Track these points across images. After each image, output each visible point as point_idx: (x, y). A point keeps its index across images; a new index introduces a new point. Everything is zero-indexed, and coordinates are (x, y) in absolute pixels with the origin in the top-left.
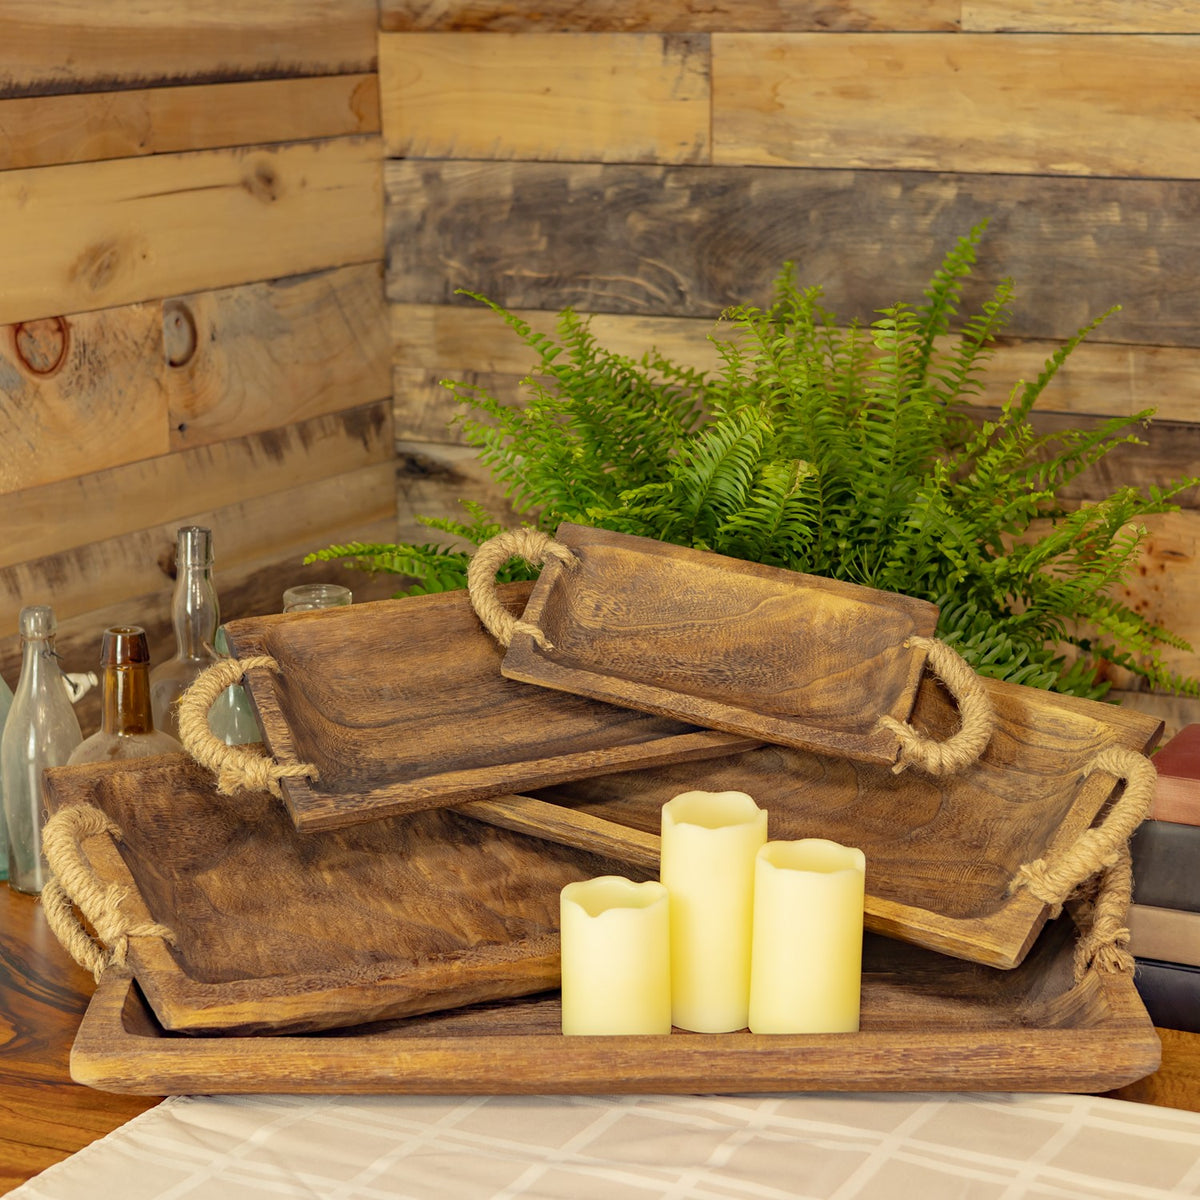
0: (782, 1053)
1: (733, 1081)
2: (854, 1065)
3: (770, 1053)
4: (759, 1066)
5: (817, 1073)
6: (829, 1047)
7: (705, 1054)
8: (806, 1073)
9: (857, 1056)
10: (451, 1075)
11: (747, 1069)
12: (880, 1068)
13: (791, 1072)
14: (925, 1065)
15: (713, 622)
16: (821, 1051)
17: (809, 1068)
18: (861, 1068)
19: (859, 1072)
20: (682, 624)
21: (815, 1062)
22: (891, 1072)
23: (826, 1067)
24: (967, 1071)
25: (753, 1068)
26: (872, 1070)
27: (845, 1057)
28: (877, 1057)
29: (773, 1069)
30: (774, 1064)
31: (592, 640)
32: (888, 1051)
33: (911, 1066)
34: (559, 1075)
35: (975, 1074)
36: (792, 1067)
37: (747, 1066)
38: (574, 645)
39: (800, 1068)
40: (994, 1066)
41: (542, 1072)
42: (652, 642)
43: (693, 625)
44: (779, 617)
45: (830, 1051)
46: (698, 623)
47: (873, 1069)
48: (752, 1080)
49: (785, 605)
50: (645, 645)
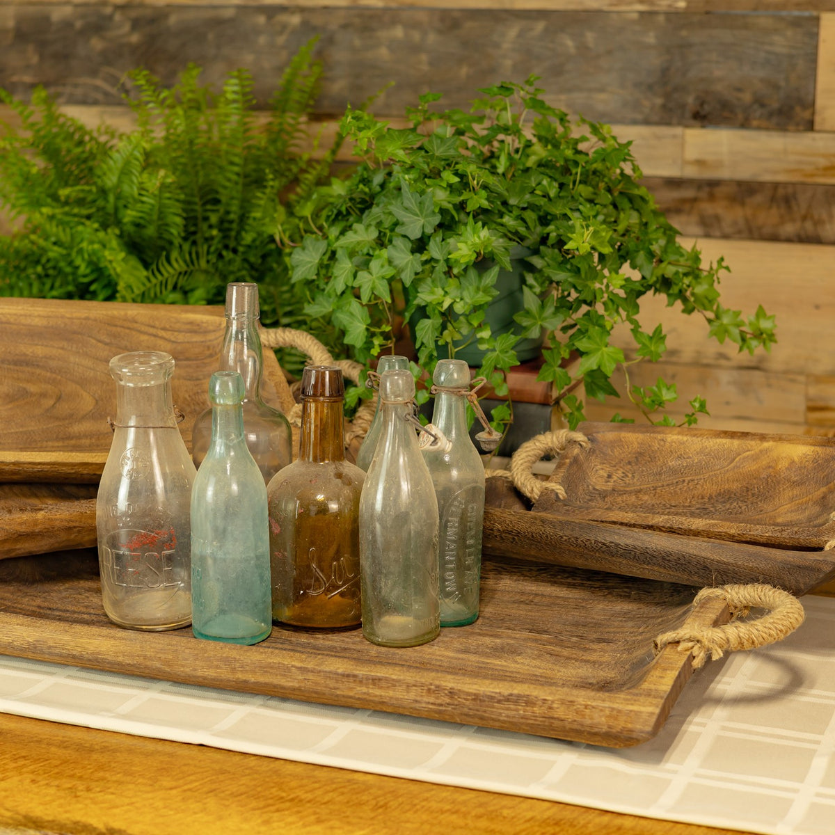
0: (355, 676)
1: (324, 694)
2: (412, 695)
3: (348, 676)
4: (340, 685)
5: (385, 697)
6: (394, 677)
7: (300, 668)
8: (376, 696)
9: (414, 688)
10: (120, 659)
11: (331, 686)
12: (432, 700)
13: (365, 693)
14: (468, 703)
15: (699, 477)
16: (387, 679)
17: (378, 692)
18: (418, 699)
19: (416, 701)
20: (675, 481)
21: (381, 688)
22: (441, 705)
23: (391, 693)
24: (501, 714)
25: (337, 685)
26: (426, 702)
27: (404, 687)
28: (429, 689)
29: (351, 689)
30: (352, 685)
31: (604, 497)
32: (438, 687)
33: (456, 702)
34: (196, 670)
35: (508, 716)
36: (364, 689)
37: (332, 684)
38: (590, 500)
39: (371, 691)
40: (521, 712)
41: (183, 666)
42: (652, 495)
43: (684, 481)
44: (751, 467)
45: (393, 680)
46: (687, 479)
47: (427, 700)
48: (337, 696)
49: (756, 458)
50: (646, 497)
